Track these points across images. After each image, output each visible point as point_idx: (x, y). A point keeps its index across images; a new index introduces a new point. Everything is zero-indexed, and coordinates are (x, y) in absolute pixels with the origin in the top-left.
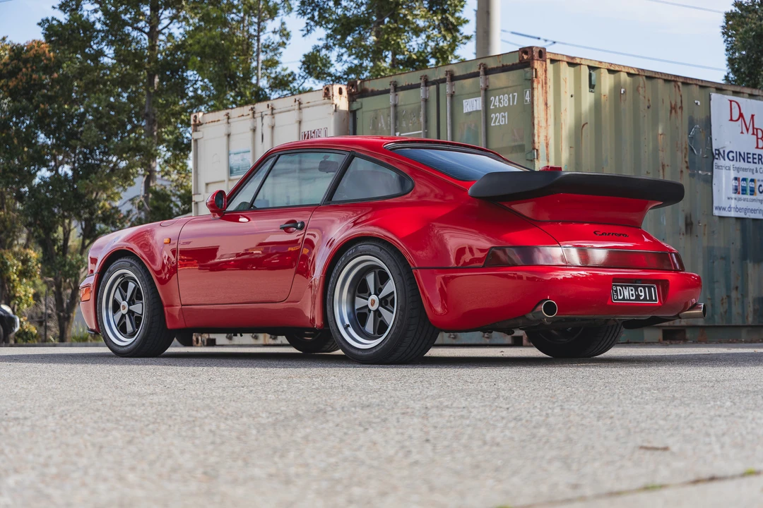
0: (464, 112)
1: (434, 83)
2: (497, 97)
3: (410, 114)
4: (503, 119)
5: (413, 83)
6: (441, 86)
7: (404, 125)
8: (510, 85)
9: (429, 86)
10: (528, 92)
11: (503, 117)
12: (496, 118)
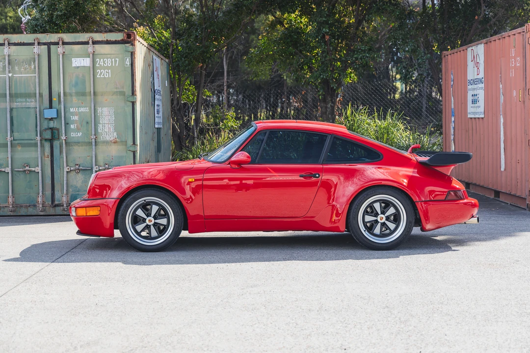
0: (73, 66)
1: (44, 44)
2: (102, 60)
3: (23, 62)
4: (107, 74)
5: (25, 42)
6: (52, 47)
7: (16, 68)
8: (113, 53)
9: (41, 45)
10: (128, 59)
11: (106, 72)
12: (101, 73)
